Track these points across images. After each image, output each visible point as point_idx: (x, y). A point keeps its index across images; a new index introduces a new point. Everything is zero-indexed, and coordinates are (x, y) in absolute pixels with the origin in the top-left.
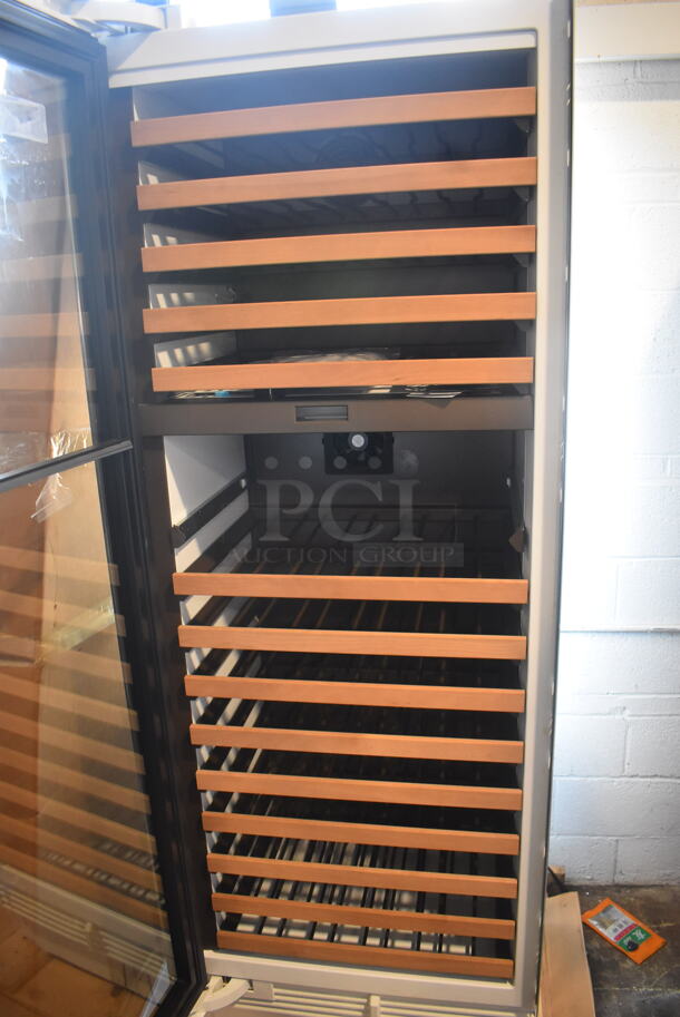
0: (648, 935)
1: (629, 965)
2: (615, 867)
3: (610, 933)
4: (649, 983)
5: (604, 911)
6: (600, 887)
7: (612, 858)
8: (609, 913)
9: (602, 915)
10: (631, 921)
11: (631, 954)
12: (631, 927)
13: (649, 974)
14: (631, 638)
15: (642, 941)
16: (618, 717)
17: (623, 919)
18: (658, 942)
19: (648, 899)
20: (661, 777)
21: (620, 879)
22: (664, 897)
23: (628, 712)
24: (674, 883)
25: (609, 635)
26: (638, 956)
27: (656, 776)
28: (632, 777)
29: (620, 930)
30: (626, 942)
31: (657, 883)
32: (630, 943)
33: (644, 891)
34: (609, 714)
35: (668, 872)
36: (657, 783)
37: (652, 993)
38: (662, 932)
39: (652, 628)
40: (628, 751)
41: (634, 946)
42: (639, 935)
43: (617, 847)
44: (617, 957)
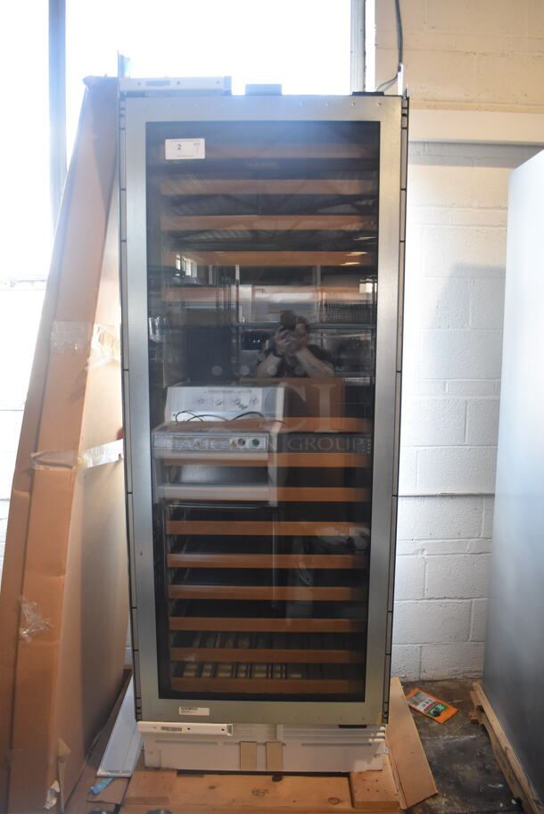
0: (446, 708)
1: (435, 724)
2: (420, 669)
3: (421, 708)
4: (450, 733)
5: (415, 695)
6: (411, 683)
7: (419, 660)
8: (418, 696)
9: (414, 698)
10: (434, 700)
11: (436, 718)
12: (434, 703)
13: (449, 729)
14: (427, 501)
15: (442, 710)
16: (420, 556)
17: (429, 699)
18: (453, 711)
19: (443, 687)
20: (449, 598)
21: (424, 676)
22: (454, 686)
23: (425, 552)
24: (459, 677)
25: (413, 499)
26: (441, 719)
27: (445, 598)
28: (430, 599)
29: (427, 705)
30: (432, 712)
31: (449, 677)
32: (434, 712)
33: (440, 683)
34: (413, 554)
35: (456, 668)
36: (446, 603)
37: (451, 739)
38: (454, 705)
39: (439, 493)
40: (426, 581)
41: (437, 714)
42: (440, 707)
43: (421, 651)
44: (426, 720)
